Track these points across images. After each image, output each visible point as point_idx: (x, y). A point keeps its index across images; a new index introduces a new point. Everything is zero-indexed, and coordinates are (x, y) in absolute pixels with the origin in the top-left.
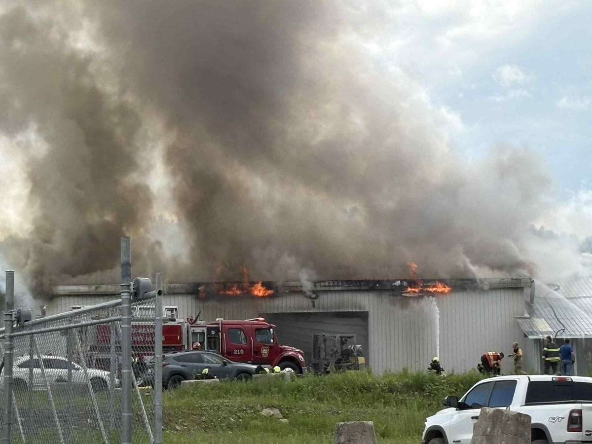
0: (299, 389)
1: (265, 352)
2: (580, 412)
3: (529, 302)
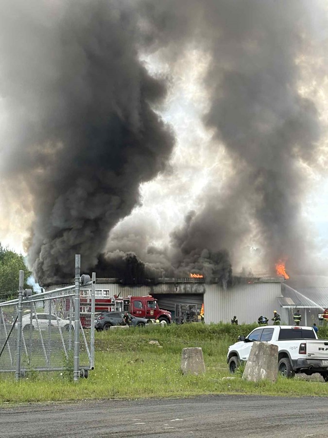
0: (168, 331)
1: (152, 313)
2: (305, 344)
3: (283, 290)
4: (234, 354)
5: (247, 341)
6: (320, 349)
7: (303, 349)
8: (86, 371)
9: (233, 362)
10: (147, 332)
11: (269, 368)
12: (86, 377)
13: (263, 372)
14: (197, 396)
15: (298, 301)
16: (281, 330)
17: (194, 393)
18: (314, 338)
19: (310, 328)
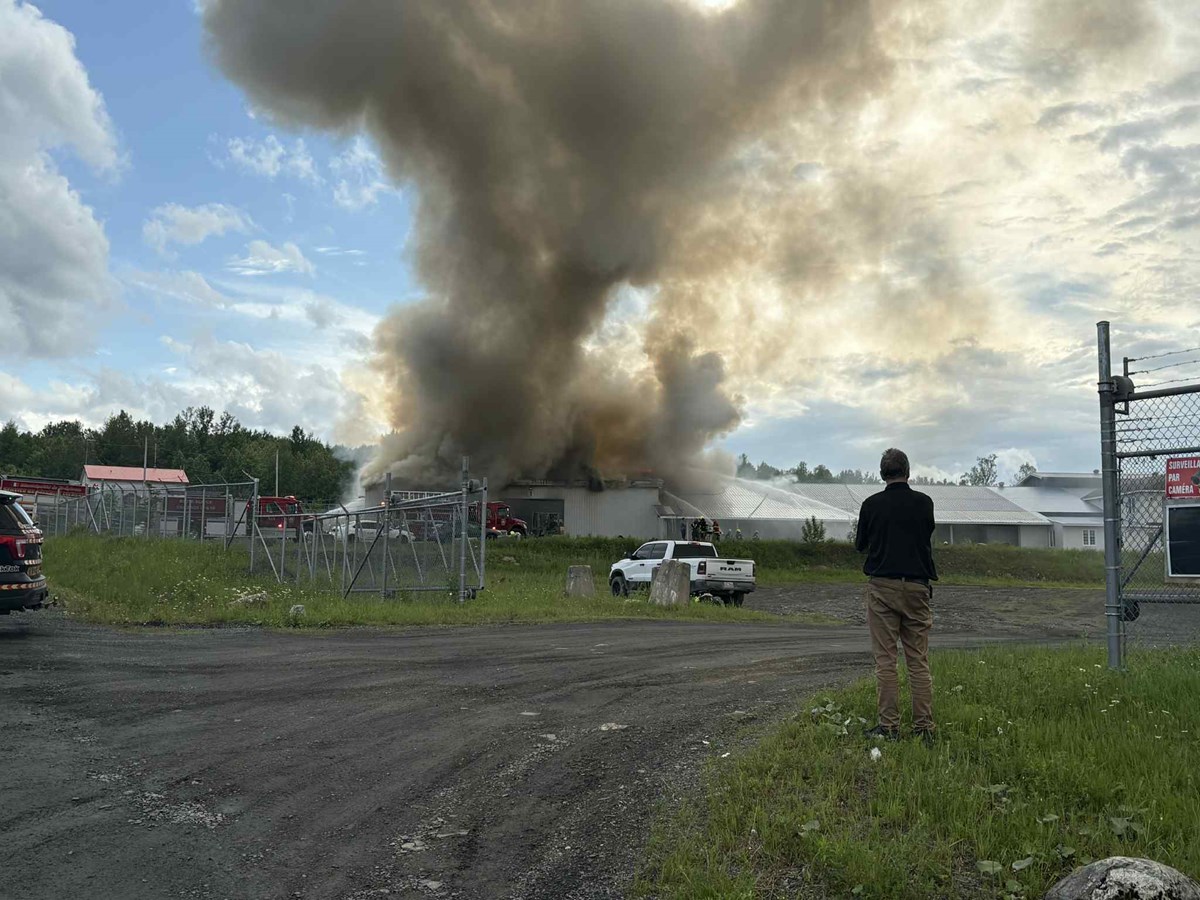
1: (503, 522)
2: (705, 563)
3: (662, 497)
4: (619, 573)
5: (634, 558)
6: (722, 569)
7: (702, 569)
8: (474, 591)
9: (617, 583)
10: (500, 546)
11: (679, 591)
12: (474, 598)
13: (674, 595)
14: (607, 620)
15: (679, 510)
16: (676, 546)
17: (603, 617)
18: (714, 556)
19: (710, 544)
